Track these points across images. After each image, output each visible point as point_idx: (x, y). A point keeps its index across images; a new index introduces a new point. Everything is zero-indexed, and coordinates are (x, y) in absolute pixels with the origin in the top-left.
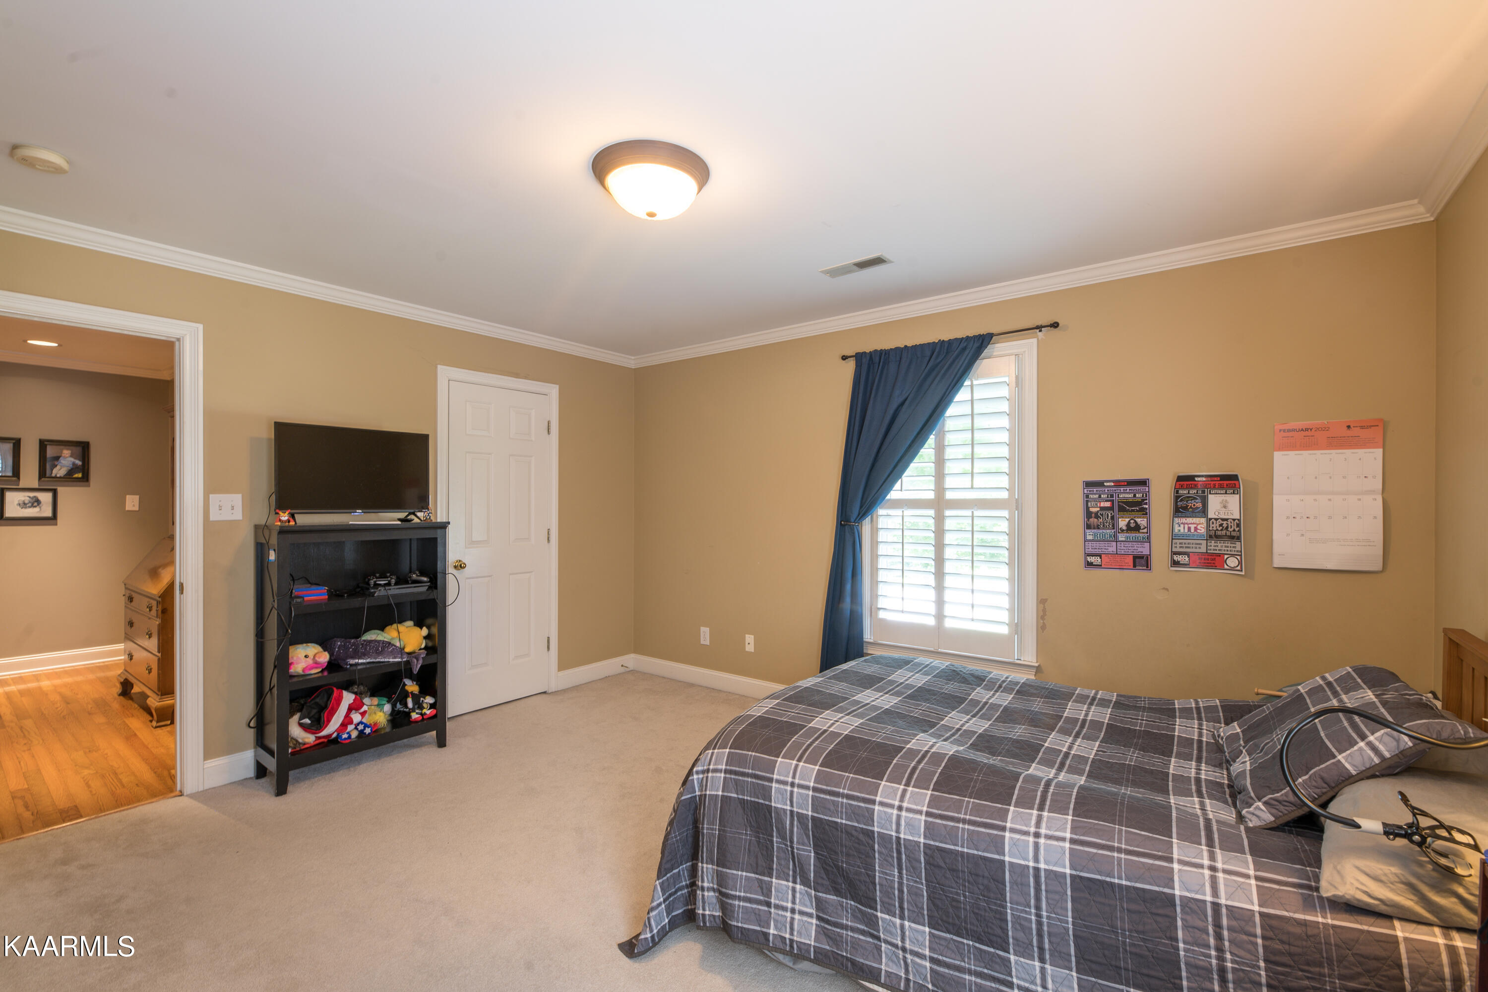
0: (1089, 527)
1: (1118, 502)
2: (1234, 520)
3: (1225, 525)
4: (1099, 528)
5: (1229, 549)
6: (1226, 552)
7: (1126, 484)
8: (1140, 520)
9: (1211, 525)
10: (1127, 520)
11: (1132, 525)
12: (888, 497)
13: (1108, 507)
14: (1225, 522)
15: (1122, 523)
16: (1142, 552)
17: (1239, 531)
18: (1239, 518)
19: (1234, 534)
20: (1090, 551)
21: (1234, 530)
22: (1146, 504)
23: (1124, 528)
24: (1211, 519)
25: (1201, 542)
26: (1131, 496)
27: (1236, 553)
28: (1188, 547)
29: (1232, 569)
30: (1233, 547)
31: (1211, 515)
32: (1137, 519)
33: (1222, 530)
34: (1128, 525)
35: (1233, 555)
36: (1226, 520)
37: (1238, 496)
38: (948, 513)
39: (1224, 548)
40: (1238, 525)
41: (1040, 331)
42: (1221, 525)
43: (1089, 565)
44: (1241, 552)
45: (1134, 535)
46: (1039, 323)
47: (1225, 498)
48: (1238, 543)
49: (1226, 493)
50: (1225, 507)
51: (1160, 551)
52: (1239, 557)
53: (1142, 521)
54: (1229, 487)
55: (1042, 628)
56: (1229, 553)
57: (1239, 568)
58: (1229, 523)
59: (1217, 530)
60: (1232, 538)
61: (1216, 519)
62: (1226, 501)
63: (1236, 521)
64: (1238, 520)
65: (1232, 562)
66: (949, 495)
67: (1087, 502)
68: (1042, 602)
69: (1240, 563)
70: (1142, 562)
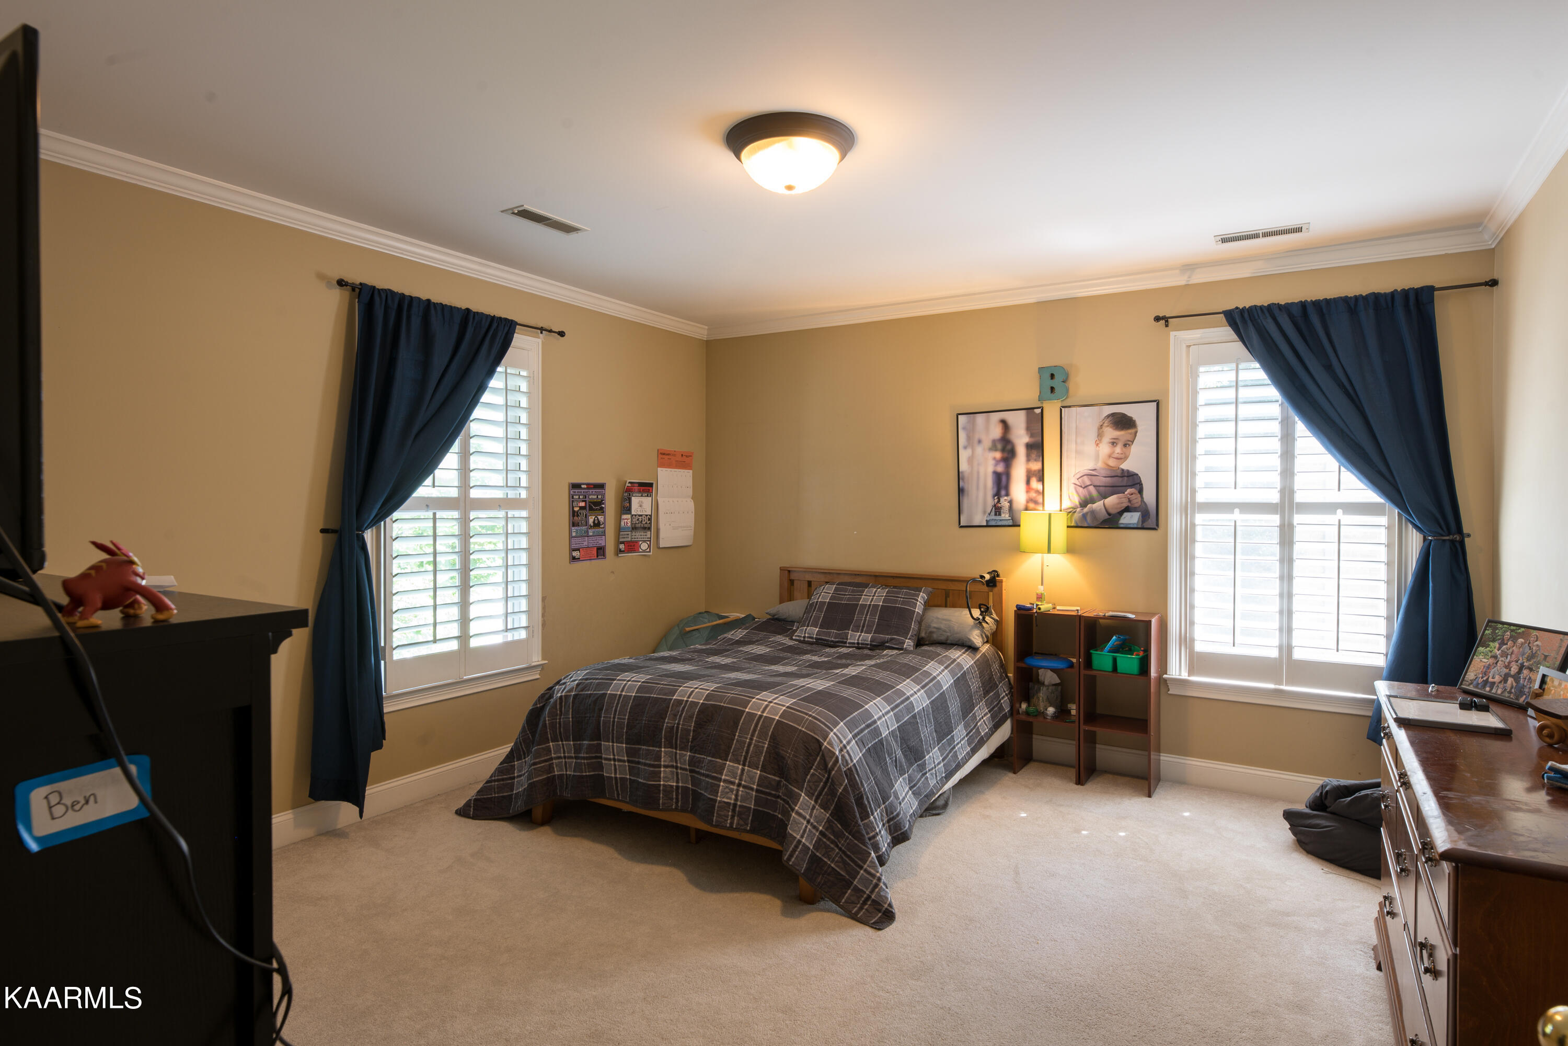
0: (574, 524)
1: (589, 502)
2: (647, 515)
3: (640, 520)
4: (579, 526)
5: (642, 537)
6: (641, 540)
7: (593, 487)
8: (600, 517)
9: (633, 520)
10: (594, 517)
11: (596, 522)
12: (415, 495)
13: (583, 507)
14: (640, 517)
15: (591, 520)
16: (601, 544)
17: (650, 523)
18: (650, 514)
19: (646, 526)
20: (574, 546)
21: (646, 523)
22: (603, 504)
23: (592, 525)
24: (633, 515)
25: (628, 533)
26: (595, 497)
27: (647, 540)
28: (624, 538)
29: (644, 551)
30: (645, 535)
31: (633, 513)
32: (598, 517)
33: (638, 523)
34: (594, 522)
35: (644, 541)
36: (641, 515)
37: (651, 498)
38: (473, 515)
39: (640, 537)
40: (650, 519)
41: (541, 333)
42: (638, 520)
43: (574, 559)
44: (650, 538)
45: (597, 530)
46: (545, 326)
47: (641, 500)
48: (649, 533)
49: (642, 496)
50: (641, 506)
51: (609, 542)
52: (648, 543)
53: (601, 518)
54: (644, 491)
55: (544, 625)
56: (642, 540)
57: (648, 550)
58: (643, 518)
59: (636, 523)
60: (645, 528)
61: (636, 515)
62: (642, 502)
63: (648, 516)
64: (650, 515)
65: (644, 546)
66: (474, 494)
67: (573, 501)
68: (544, 599)
69: (649, 546)
70: (601, 552)
